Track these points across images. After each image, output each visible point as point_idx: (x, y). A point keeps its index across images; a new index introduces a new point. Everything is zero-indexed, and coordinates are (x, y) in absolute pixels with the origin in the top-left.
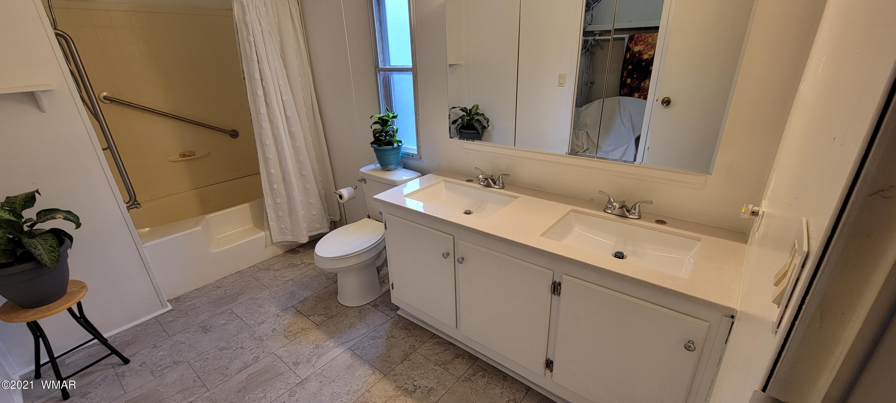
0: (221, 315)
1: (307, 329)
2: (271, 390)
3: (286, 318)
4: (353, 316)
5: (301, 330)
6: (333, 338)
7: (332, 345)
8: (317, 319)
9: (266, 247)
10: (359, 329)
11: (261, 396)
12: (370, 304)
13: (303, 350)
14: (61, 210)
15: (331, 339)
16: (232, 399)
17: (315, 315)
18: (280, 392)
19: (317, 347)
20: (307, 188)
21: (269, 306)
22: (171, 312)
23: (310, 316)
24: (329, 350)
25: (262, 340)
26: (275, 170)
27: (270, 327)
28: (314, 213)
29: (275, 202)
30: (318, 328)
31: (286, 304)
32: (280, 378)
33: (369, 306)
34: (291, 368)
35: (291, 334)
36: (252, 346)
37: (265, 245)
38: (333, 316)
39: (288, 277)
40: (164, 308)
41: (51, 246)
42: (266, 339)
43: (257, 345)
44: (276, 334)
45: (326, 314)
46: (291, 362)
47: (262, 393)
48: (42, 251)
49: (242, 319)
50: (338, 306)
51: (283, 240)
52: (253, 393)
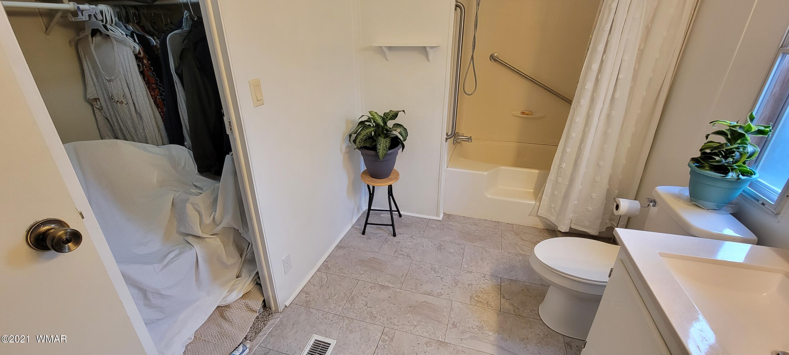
0: (456, 245)
1: (490, 306)
2: (422, 326)
3: (487, 284)
4: (536, 332)
5: (485, 302)
6: (499, 334)
7: (491, 338)
8: (507, 305)
9: (529, 215)
10: (528, 350)
11: (415, 323)
12: (564, 336)
13: (469, 319)
14: (403, 127)
15: (496, 334)
16: (403, 307)
17: (508, 301)
18: (425, 334)
19: (481, 328)
20: (596, 180)
21: (488, 264)
22: (438, 222)
23: (504, 297)
24: (485, 341)
25: (457, 285)
26: (571, 150)
27: (471, 280)
28: (590, 208)
29: (557, 180)
30: (498, 315)
31: (499, 273)
32: (435, 324)
33: (561, 338)
34: (449, 324)
35: (477, 299)
36: (448, 283)
37: (530, 214)
38: (520, 315)
39: (525, 251)
40: (437, 217)
41: (386, 146)
42: (459, 287)
43: (450, 285)
44: (469, 289)
45: (516, 308)
46: (454, 320)
47: (417, 322)
48: (381, 148)
49: (463, 259)
50: (534, 310)
51: (547, 218)
52: (414, 316)
